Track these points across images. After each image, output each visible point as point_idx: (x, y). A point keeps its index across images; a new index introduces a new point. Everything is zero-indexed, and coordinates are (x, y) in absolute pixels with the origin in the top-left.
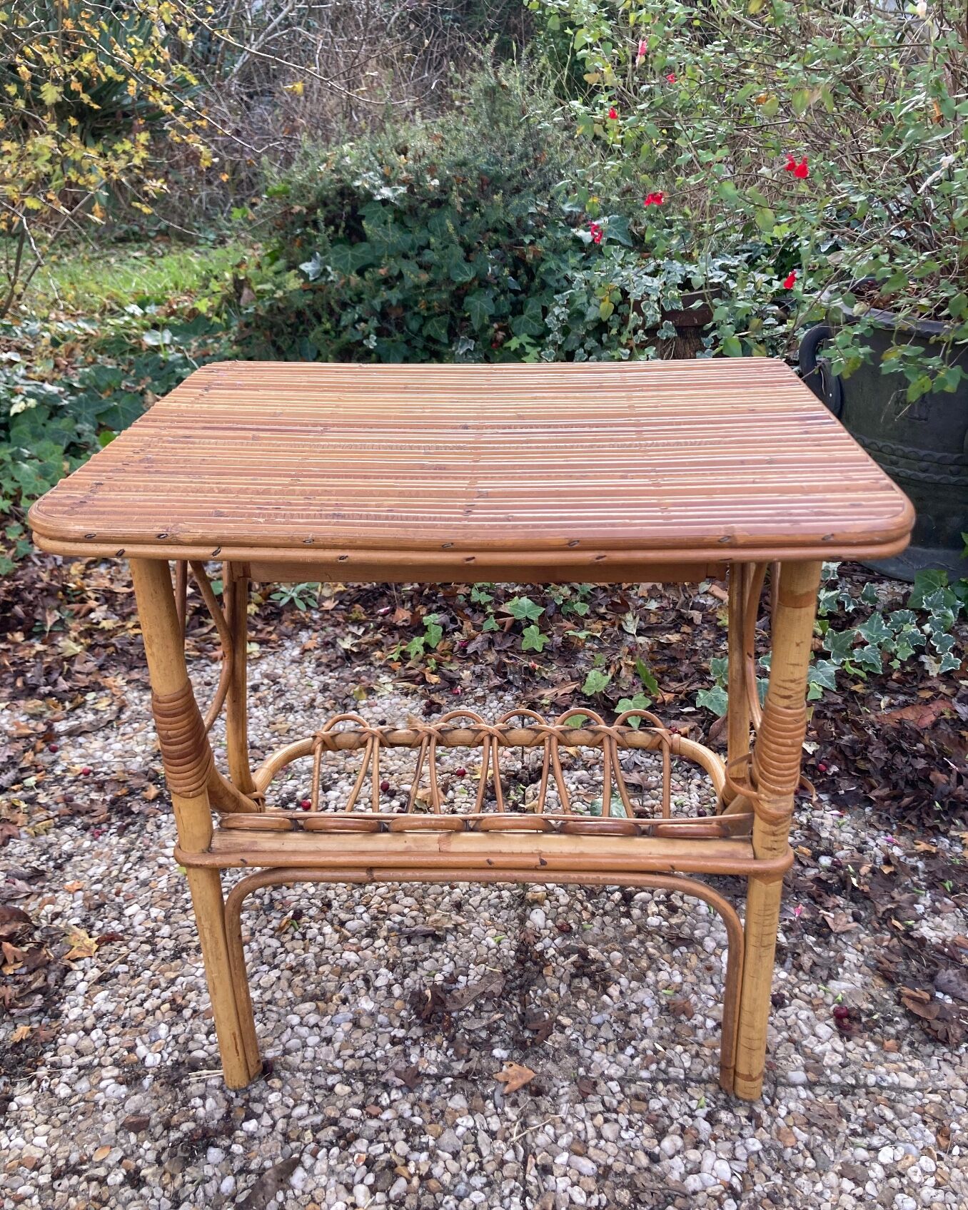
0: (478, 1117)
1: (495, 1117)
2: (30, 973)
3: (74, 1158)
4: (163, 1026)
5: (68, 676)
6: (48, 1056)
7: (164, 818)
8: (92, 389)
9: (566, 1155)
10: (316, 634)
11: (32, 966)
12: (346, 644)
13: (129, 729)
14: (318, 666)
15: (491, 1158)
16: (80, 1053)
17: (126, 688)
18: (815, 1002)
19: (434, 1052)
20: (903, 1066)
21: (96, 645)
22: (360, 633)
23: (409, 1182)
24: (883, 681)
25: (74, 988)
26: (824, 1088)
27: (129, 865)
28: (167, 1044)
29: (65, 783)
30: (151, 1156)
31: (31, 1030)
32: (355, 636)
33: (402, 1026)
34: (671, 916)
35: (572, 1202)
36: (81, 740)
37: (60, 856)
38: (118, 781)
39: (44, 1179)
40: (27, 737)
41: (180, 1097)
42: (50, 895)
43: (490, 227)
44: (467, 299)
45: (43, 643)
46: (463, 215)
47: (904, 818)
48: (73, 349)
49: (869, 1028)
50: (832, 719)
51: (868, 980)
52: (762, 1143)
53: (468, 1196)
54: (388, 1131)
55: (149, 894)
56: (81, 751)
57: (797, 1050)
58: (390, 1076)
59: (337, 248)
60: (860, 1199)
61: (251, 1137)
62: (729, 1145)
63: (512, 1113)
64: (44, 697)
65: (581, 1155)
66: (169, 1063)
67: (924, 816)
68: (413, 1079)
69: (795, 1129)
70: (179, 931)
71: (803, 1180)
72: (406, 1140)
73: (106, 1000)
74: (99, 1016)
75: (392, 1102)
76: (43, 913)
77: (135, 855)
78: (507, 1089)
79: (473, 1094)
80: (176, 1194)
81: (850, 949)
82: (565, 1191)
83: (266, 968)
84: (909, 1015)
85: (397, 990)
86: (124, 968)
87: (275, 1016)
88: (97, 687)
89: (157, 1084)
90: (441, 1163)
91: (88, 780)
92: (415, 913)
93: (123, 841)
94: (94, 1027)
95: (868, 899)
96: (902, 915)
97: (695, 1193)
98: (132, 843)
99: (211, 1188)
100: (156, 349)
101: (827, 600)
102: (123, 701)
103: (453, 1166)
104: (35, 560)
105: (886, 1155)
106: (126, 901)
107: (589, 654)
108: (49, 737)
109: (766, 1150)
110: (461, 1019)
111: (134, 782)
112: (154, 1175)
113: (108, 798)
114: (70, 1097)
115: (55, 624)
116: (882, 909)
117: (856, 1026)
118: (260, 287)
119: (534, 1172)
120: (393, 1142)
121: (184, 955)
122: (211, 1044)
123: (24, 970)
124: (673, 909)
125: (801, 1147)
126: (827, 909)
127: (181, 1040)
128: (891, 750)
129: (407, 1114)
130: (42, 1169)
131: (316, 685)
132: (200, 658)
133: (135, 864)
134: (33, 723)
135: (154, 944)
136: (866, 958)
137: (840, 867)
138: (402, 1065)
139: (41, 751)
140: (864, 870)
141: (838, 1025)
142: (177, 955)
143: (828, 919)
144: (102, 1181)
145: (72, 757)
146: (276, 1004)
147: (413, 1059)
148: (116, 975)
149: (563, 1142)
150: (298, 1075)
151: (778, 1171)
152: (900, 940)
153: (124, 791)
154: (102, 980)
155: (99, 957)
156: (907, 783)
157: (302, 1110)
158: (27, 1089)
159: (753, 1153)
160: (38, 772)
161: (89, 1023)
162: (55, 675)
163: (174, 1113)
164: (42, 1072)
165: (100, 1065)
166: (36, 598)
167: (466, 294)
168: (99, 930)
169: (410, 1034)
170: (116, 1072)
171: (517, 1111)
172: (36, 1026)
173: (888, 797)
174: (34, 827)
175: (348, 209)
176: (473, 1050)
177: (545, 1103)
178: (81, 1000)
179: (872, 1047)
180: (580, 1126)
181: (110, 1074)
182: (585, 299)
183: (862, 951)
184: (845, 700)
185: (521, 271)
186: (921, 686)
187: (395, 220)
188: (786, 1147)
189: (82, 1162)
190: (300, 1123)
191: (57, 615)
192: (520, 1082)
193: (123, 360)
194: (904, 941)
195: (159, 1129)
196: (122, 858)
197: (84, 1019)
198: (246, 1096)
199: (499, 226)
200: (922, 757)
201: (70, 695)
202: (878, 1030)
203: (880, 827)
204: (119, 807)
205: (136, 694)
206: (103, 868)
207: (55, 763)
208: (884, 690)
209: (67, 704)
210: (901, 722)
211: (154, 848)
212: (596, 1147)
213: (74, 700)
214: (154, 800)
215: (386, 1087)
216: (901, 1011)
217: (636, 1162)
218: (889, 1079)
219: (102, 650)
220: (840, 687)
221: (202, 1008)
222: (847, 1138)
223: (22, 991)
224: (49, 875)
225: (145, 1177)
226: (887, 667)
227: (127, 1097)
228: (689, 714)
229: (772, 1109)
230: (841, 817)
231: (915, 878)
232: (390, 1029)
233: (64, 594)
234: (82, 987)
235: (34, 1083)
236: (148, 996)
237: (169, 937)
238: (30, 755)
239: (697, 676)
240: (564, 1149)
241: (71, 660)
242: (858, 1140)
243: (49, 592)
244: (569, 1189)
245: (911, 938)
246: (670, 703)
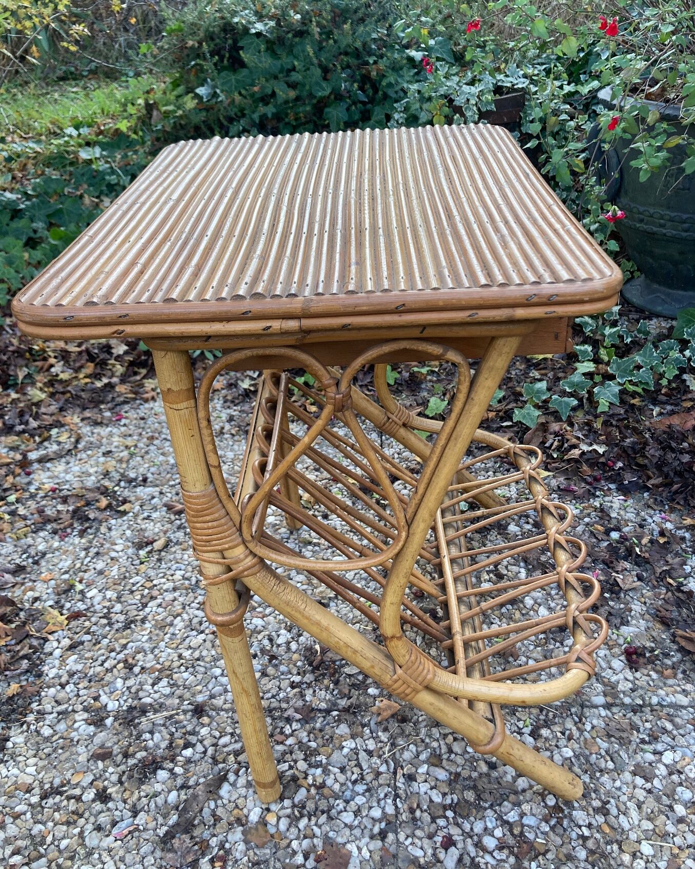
0: (359, 740)
1: (371, 740)
2: (18, 644)
3: (57, 782)
4: (119, 680)
5: (36, 417)
6: (34, 706)
7: (113, 522)
8: (43, 195)
9: (426, 766)
10: (222, 378)
11: (20, 638)
12: (245, 384)
13: (84, 456)
14: (225, 402)
15: (369, 771)
16: (58, 703)
17: (81, 425)
18: (611, 643)
19: (323, 692)
20: (678, 689)
21: (57, 392)
22: (255, 375)
23: (308, 791)
24: (655, 395)
25: (51, 654)
26: (618, 708)
27: (88, 559)
28: (123, 693)
29: (38, 499)
30: (114, 778)
31: (21, 687)
32: (252, 379)
33: (299, 674)
34: (498, 582)
35: (431, 801)
36: (49, 465)
37: (37, 554)
38: (77, 496)
39: (35, 799)
40: (8, 464)
41: (135, 733)
42: (30, 584)
43: (342, 51)
44: (327, 110)
45: (17, 392)
46: (320, 42)
47: (674, 500)
48: (25, 165)
49: (651, 661)
50: (617, 426)
51: (650, 625)
52: (573, 751)
53: (353, 800)
54: (291, 753)
55: (104, 581)
56: (48, 474)
57: (597, 680)
58: (290, 712)
59: (223, 74)
60: (649, 791)
61: (189, 761)
62: (548, 753)
63: (384, 737)
64: (19, 434)
65: (436, 766)
66: (125, 708)
67: (689, 498)
68: (308, 714)
69: (598, 740)
70: (128, 608)
71: (605, 778)
72: (305, 760)
73: (75, 661)
74: (71, 675)
75: (293, 731)
76: (26, 597)
77: (93, 551)
78: (379, 719)
79: (353, 724)
80: (134, 806)
81: (636, 602)
82: (426, 793)
83: (194, 633)
84: (681, 649)
85: (294, 646)
86: (88, 637)
87: (203, 669)
88: (59, 425)
89: (116, 724)
90: (332, 776)
91: (55, 496)
92: (305, 587)
93: (83, 541)
94: (68, 683)
95: (649, 563)
96: (675, 574)
97: (524, 791)
98: (90, 542)
99: (160, 800)
100: (89, 162)
101: (610, 335)
102: (79, 434)
103: (341, 778)
104: (8, 329)
105: (668, 757)
106: (87, 586)
107: (429, 384)
108: (25, 464)
109: (577, 756)
110: (343, 666)
111: (90, 496)
112: (117, 792)
113: (71, 508)
114: (52, 736)
115: (25, 377)
116: (659, 571)
117: (642, 660)
118: (164, 108)
119: (402, 780)
120: (296, 761)
121: (133, 626)
122: (156, 692)
123: (13, 642)
124: (500, 577)
125: (603, 753)
126: (617, 572)
127: (133, 690)
128: (663, 449)
129: (305, 740)
130: (33, 791)
131: (224, 417)
132: (135, 399)
133: (93, 558)
134: (12, 454)
135: (109, 619)
136: (648, 608)
137: (627, 540)
138: (300, 703)
139: (19, 475)
140: (645, 541)
141: (628, 660)
142: (127, 626)
143: (618, 580)
144: (78, 799)
145: (42, 479)
146: (203, 660)
147: (308, 698)
148: (82, 643)
149: (423, 757)
150: (222, 713)
151: (586, 772)
152: (673, 594)
153: (83, 503)
154: (72, 647)
155: (69, 629)
156: (675, 473)
157: (225, 740)
158: (19, 731)
159: (566, 759)
160: (17, 491)
161: (63, 680)
162: (27, 417)
163: (130, 745)
164: (31, 718)
165: (74, 711)
166: (9, 358)
167: (326, 106)
168: (68, 610)
169: (305, 679)
170: (86, 715)
171: (387, 735)
172: (24, 683)
173: (661, 485)
174: (16, 534)
175: (230, 42)
176: (353, 690)
177: (409, 728)
178: (57, 663)
179: (654, 675)
180: (435, 744)
181: (81, 718)
182: (418, 105)
183: (645, 603)
184: (626, 411)
185: (367, 86)
186: (684, 398)
187: (267, 49)
188: (591, 754)
189: (63, 785)
190: (225, 749)
191: (26, 370)
192: (389, 713)
193: (65, 172)
194: (677, 594)
195: (120, 757)
196: (83, 554)
197: (60, 677)
198: (184, 730)
199: (349, 50)
200: (687, 453)
201: (38, 432)
202: (658, 662)
203: (656, 507)
204: (78, 515)
205: (88, 428)
206: (69, 562)
207: (29, 483)
208: (655, 402)
209: (37, 438)
210: (670, 427)
211: (107, 545)
212: (448, 759)
213: (43, 434)
214: (105, 509)
215: (288, 720)
216: (675, 647)
217: (479, 769)
218: (668, 700)
219: (61, 396)
220: (622, 402)
221: (148, 665)
222: (637, 745)
223: (12, 657)
224: (29, 569)
225: (110, 794)
226: (657, 384)
227: (95, 734)
228: (507, 427)
229: (580, 725)
230: (626, 501)
231: (684, 546)
232: (290, 676)
233: (31, 354)
234: (57, 653)
235: (25, 727)
236: (107, 658)
237: (121, 613)
238: (10, 479)
239: (512, 397)
240: (424, 762)
241: (38, 404)
242: (646, 747)
243: (19, 353)
244: (429, 791)
245: (682, 592)
246: (492, 420)
